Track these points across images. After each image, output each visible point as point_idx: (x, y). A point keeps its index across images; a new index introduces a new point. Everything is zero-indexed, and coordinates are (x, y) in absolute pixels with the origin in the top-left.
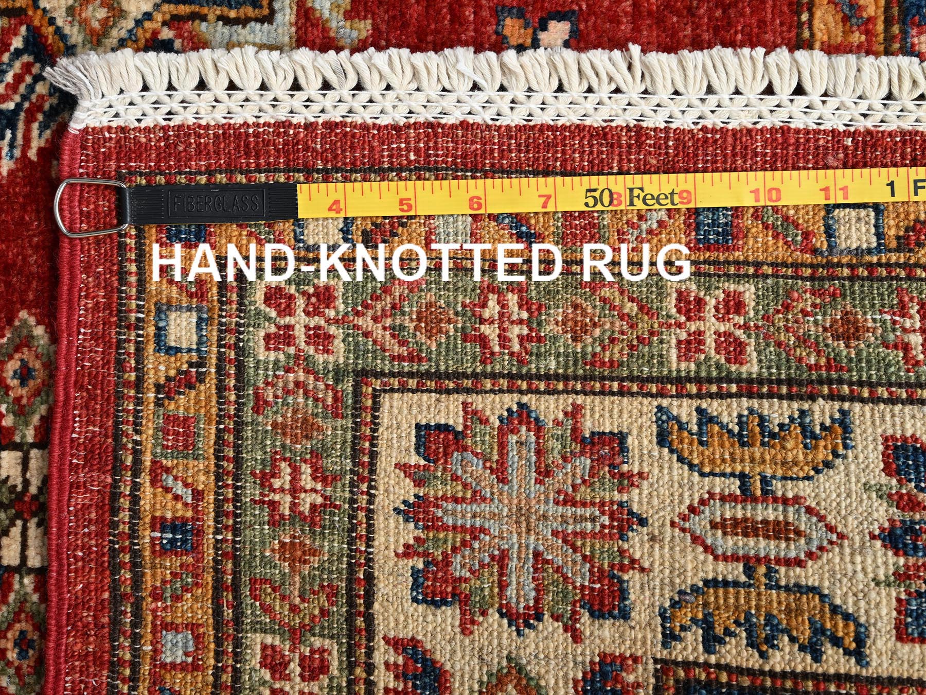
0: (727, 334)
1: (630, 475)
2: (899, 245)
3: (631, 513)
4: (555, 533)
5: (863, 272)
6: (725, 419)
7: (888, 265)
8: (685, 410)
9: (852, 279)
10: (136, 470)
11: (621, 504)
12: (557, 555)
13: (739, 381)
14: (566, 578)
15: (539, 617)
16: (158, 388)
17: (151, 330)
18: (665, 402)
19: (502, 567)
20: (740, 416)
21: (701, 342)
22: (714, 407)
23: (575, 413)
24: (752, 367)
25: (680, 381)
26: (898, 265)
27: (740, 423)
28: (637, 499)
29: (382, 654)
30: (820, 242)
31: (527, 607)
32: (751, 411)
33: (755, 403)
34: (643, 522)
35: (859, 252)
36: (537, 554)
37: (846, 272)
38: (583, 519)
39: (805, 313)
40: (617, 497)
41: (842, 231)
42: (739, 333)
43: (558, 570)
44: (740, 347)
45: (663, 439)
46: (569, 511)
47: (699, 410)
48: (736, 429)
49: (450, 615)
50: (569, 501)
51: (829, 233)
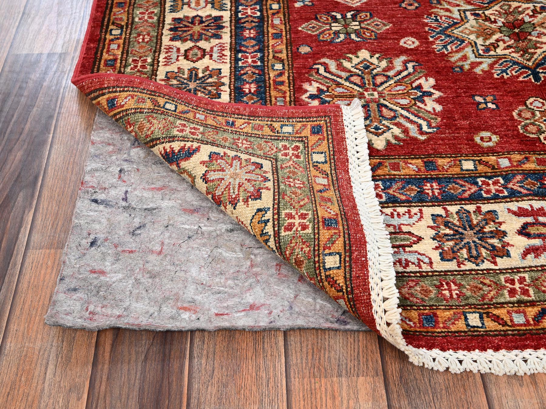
0: (294, 226)
1: (247, 201)
2: (328, 276)
3: (236, 203)
4: (230, 183)
5: (317, 265)
6: (266, 228)
7: (320, 273)
8: (269, 215)
9: (315, 262)
10: (248, 119)
11: (239, 200)
12: (223, 185)
13: (279, 230)
14: (217, 188)
15: (206, 183)
16: (271, 125)
17: (287, 123)
18: (271, 209)
19: (220, 170)
20: (268, 233)
21: (291, 219)
22: (270, 224)
23: (268, 189)
24: (283, 233)
25: (278, 214)
26: (321, 276)
27: (266, 233)
28: (241, 204)
29: (195, 145)
30: (327, 251)
31: (208, 178)
32: (270, 236)
33: (272, 236)
34: (234, 208)
35: (324, 263)
36: (223, 179)
37: (317, 259)
38: (234, 189)
39: (302, 248)
40: (241, 198)
41: (331, 257)
42: (294, 229)
43: (219, 185)
44: (290, 230)
45: (259, 210)
46: (237, 186)
47: (268, 220)
48: (264, 232)
49: (207, 159)
50: (240, 186)
51: (330, 254)
